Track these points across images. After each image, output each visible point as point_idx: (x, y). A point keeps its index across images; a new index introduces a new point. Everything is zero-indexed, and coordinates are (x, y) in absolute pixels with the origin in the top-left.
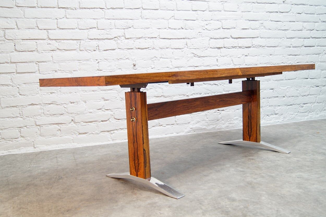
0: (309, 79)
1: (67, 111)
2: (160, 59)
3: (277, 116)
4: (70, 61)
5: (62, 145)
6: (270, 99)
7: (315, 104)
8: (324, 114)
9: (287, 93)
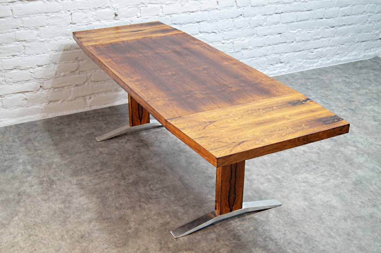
0: (324, 19)
1: (34, 76)
2: (147, 5)
3: (282, 65)
4: (35, 15)
5: (29, 116)
6: (276, 46)
7: (328, 48)
8: (336, 59)
9: (297, 37)
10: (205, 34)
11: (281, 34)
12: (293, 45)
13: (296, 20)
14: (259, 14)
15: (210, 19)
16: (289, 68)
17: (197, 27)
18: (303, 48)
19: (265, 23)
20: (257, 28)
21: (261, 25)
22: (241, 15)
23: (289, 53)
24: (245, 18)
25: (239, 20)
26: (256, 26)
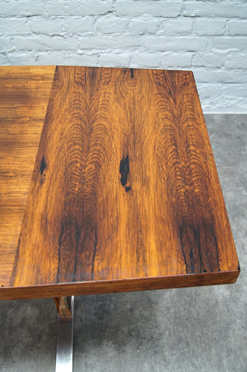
9: (227, 61)
10: (43, 36)
11: (194, 53)
12: (220, 73)
13: (226, 33)
14: (146, 15)
15: (47, 14)
16: (208, 106)
17: (27, 24)
18: (239, 79)
19: (162, 31)
20: (144, 36)
21: (152, 34)
22: (110, 12)
23: (210, 83)
24: (118, 18)
25: (107, 20)
26: (142, 34)
